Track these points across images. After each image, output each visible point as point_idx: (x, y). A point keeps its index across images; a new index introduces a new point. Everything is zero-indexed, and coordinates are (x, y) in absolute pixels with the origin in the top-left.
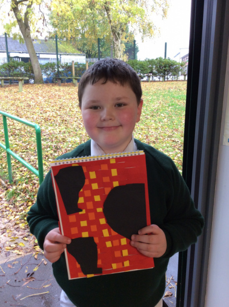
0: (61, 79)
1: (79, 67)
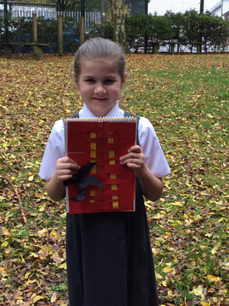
0: (11, 46)
1: (45, 25)
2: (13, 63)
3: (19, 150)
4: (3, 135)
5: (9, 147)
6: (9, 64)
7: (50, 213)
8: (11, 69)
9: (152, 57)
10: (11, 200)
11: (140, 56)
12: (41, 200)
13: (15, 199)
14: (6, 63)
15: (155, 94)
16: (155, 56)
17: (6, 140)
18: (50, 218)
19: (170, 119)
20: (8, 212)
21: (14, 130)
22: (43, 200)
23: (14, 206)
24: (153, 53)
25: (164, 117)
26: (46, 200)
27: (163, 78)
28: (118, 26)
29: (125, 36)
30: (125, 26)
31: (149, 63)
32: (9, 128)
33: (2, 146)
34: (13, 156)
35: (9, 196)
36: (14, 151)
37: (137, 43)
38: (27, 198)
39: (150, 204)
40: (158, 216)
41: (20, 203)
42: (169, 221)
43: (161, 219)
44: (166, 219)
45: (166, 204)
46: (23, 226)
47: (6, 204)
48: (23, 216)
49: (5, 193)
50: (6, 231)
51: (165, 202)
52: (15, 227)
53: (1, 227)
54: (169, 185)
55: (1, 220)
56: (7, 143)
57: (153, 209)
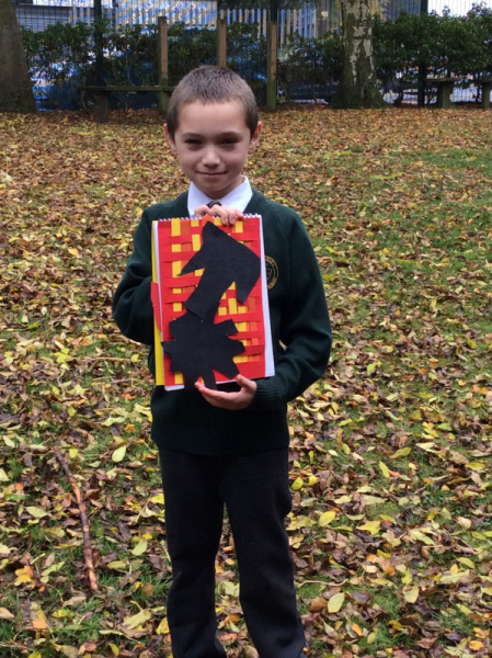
0: (107, 93)
1: (187, 44)
2: (108, 133)
3: (95, 371)
4: (59, 328)
5: (72, 364)
6: (99, 138)
7: (161, 560)
8: (102, 149)
9: (435, 116)
10: (63, 518)
11: (407, 114)
12: (142, 519)
13: (73, 517)
14: (92, 133)
15: (443, 213)
16: (445, 113)
17: (66, 343)
18: (161, 575)
19: (482, 284)
20: (52, 557)
21: (89, 315)
22: (146, 520)
23: (69, 536)
24: (438, 105)
25: (466, 276)
26: (153, 520)
27: (464, 171)
28: (357, 43)
29: (373, 68)
30: (374, 42)
31: (430, 130)
32: (76, 308)
33: (55, 359)
34: (79, 390)
35: (59, 508)
36: (84, 375)
37: (401, 80)
38: (103, 514)
39: (429, 535)
40: (454, 575)
41: (86, 529)
42: (484, 590)
43: (461, 585)
44: (475, 586)
45: (474, 534)
46: (87, 600)
47: (47, 530)
48: (87, 569)
49: (50, 498)
50: (41, 614)
51: (472, 529)
52: (66, 603)
53: (28, 601)
54: (482, 476)
55: (30, 580)
56: (66, 350)
57: (439, 549)
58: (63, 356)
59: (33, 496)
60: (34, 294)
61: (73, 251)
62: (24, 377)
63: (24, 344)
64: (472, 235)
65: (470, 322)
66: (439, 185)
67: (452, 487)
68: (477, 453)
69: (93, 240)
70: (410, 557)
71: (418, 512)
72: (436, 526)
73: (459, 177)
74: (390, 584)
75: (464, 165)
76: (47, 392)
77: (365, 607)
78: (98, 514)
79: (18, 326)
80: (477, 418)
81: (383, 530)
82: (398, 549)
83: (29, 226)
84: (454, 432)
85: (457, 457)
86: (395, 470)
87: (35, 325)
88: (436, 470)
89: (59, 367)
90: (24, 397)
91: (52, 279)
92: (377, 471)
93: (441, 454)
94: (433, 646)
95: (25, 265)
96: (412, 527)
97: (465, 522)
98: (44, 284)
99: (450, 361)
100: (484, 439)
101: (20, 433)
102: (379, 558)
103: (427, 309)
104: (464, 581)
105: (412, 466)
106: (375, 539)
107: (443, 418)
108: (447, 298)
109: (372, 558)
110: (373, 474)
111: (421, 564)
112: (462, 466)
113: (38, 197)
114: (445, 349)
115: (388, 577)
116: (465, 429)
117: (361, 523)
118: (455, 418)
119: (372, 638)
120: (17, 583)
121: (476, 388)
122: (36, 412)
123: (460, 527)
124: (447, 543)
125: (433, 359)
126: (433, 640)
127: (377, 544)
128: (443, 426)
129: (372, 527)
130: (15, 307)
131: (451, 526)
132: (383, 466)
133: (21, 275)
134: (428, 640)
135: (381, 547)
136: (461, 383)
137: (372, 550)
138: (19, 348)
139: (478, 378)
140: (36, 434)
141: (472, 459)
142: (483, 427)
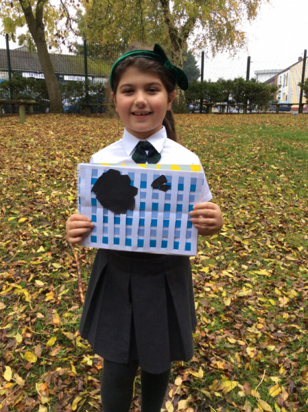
0: (90, 106)
4: (69, 186)
5: (74, 201)
10: (69, 268)
13: (74, 267)
17: (72, 192)
20: (63, 287)
23: (71, 277)
29: (185, 99)
33: (67, 199)
35: (67, 263)
38: (87, 266)
39: (231, 273)
40: (244, 292)
41: (79, 273)
42: (259, 299)
43: (249, 297)
44: (254, 297)
45: (250, 272)
46: (80, 308)
47: (61, 274)
48: (80, 293)
49: (63, 259)
50: (57, 316)
51: (248, 270)
52: (69, 310)
53: (51, 309)
54: (249, 246)
55: (52, 298)
56: (72, 195)
57: (236, 279)
58: (71, 198)
59: (55, 258)
60: (59, 173)
61: (76, 158)
62: (54, 206)
63: (54, 193)
64: (229, 153)
65: (234, 184)
66: (214, 136)
67: (237, 251)
68: (245, 237)
69: (84, 154)
70: (224, 284)
71: (224, 262)
72: (233, 269)
73: (220, 134)
74: (217, 297)
75: (221, 131)
76: (63, 213)
77: (208, 309)
78: (85, 266)
79: (52, 186)
80: (243, 222)
81: (210, 271)
82: (218, 279)
83: (59, 149)
84: (235, 228)
85: (237, 238)
86: (212, 244)
87: (59, 185)
88: (229, 244)
89: (69, 202)
90: (53, 214)
91: (67, 168)
92: (205, 245)
93: (230, 237)
94: (242, 328)
95: (56, 162)
96: (223, 269)
97: (245, 267)
98: (64, 170)
99: (229, 200)
100: (247, 231)
101: (51, 230)
102: (210, 284)
103: (216, 180)
104: (250, 294)
105: (219, 242)
106: (207, 275)
107: (229, 222)
108: (223, 176)
109: (207, 284)
110: (203, 246)
111: (229, 287)
112: (240, 242)
113: (63, 139)
114: (226, 195)
115: (216, 293)
116: (238, 227)
117: (200, 268)
118: (234, 222)
119: (213, 324)
120: (46, 300)
121: (241, 210)
122: (58, 221)
123: (243, 269)
124: (239, 277)
125: (222, 199)
126: (241, 325)
127: (209, 278)
128: (230, 226)
129: (206, 270)
130: (51, 178)
131: (239, 268)
132: (207, 243)
133: (54, 166)
134: (239, 325)
135: (211, 279)
136: (234, 208)
137: (207, 281)
138: (52, 194)
139: (241, 206)
140: (58, 230)
141: (243, 239)
142: (246, 226)
